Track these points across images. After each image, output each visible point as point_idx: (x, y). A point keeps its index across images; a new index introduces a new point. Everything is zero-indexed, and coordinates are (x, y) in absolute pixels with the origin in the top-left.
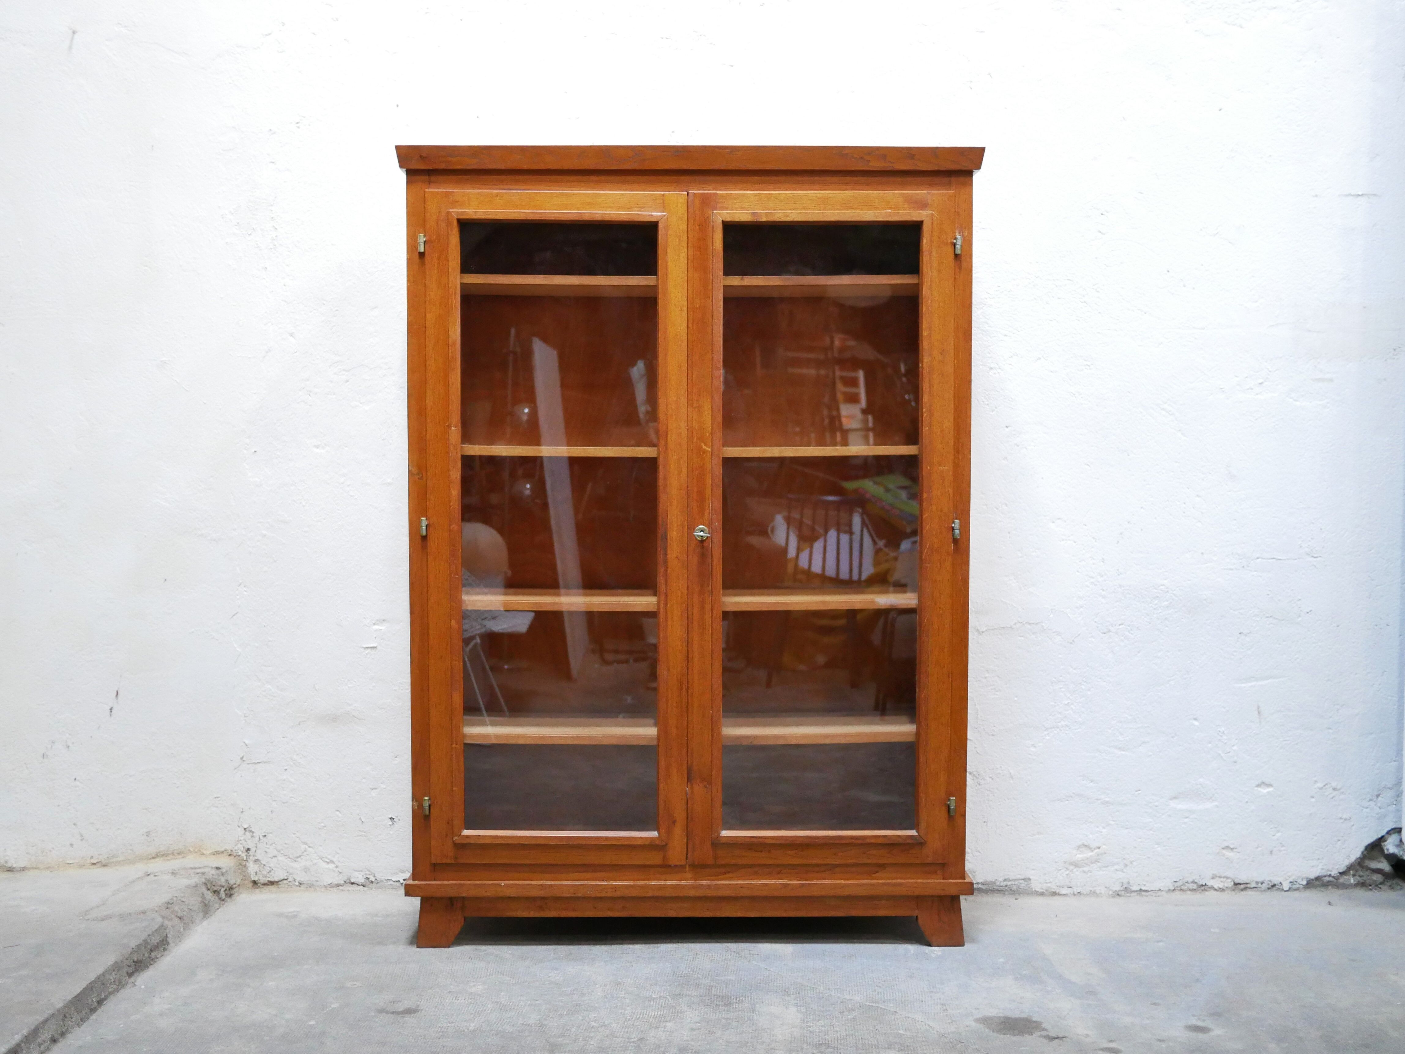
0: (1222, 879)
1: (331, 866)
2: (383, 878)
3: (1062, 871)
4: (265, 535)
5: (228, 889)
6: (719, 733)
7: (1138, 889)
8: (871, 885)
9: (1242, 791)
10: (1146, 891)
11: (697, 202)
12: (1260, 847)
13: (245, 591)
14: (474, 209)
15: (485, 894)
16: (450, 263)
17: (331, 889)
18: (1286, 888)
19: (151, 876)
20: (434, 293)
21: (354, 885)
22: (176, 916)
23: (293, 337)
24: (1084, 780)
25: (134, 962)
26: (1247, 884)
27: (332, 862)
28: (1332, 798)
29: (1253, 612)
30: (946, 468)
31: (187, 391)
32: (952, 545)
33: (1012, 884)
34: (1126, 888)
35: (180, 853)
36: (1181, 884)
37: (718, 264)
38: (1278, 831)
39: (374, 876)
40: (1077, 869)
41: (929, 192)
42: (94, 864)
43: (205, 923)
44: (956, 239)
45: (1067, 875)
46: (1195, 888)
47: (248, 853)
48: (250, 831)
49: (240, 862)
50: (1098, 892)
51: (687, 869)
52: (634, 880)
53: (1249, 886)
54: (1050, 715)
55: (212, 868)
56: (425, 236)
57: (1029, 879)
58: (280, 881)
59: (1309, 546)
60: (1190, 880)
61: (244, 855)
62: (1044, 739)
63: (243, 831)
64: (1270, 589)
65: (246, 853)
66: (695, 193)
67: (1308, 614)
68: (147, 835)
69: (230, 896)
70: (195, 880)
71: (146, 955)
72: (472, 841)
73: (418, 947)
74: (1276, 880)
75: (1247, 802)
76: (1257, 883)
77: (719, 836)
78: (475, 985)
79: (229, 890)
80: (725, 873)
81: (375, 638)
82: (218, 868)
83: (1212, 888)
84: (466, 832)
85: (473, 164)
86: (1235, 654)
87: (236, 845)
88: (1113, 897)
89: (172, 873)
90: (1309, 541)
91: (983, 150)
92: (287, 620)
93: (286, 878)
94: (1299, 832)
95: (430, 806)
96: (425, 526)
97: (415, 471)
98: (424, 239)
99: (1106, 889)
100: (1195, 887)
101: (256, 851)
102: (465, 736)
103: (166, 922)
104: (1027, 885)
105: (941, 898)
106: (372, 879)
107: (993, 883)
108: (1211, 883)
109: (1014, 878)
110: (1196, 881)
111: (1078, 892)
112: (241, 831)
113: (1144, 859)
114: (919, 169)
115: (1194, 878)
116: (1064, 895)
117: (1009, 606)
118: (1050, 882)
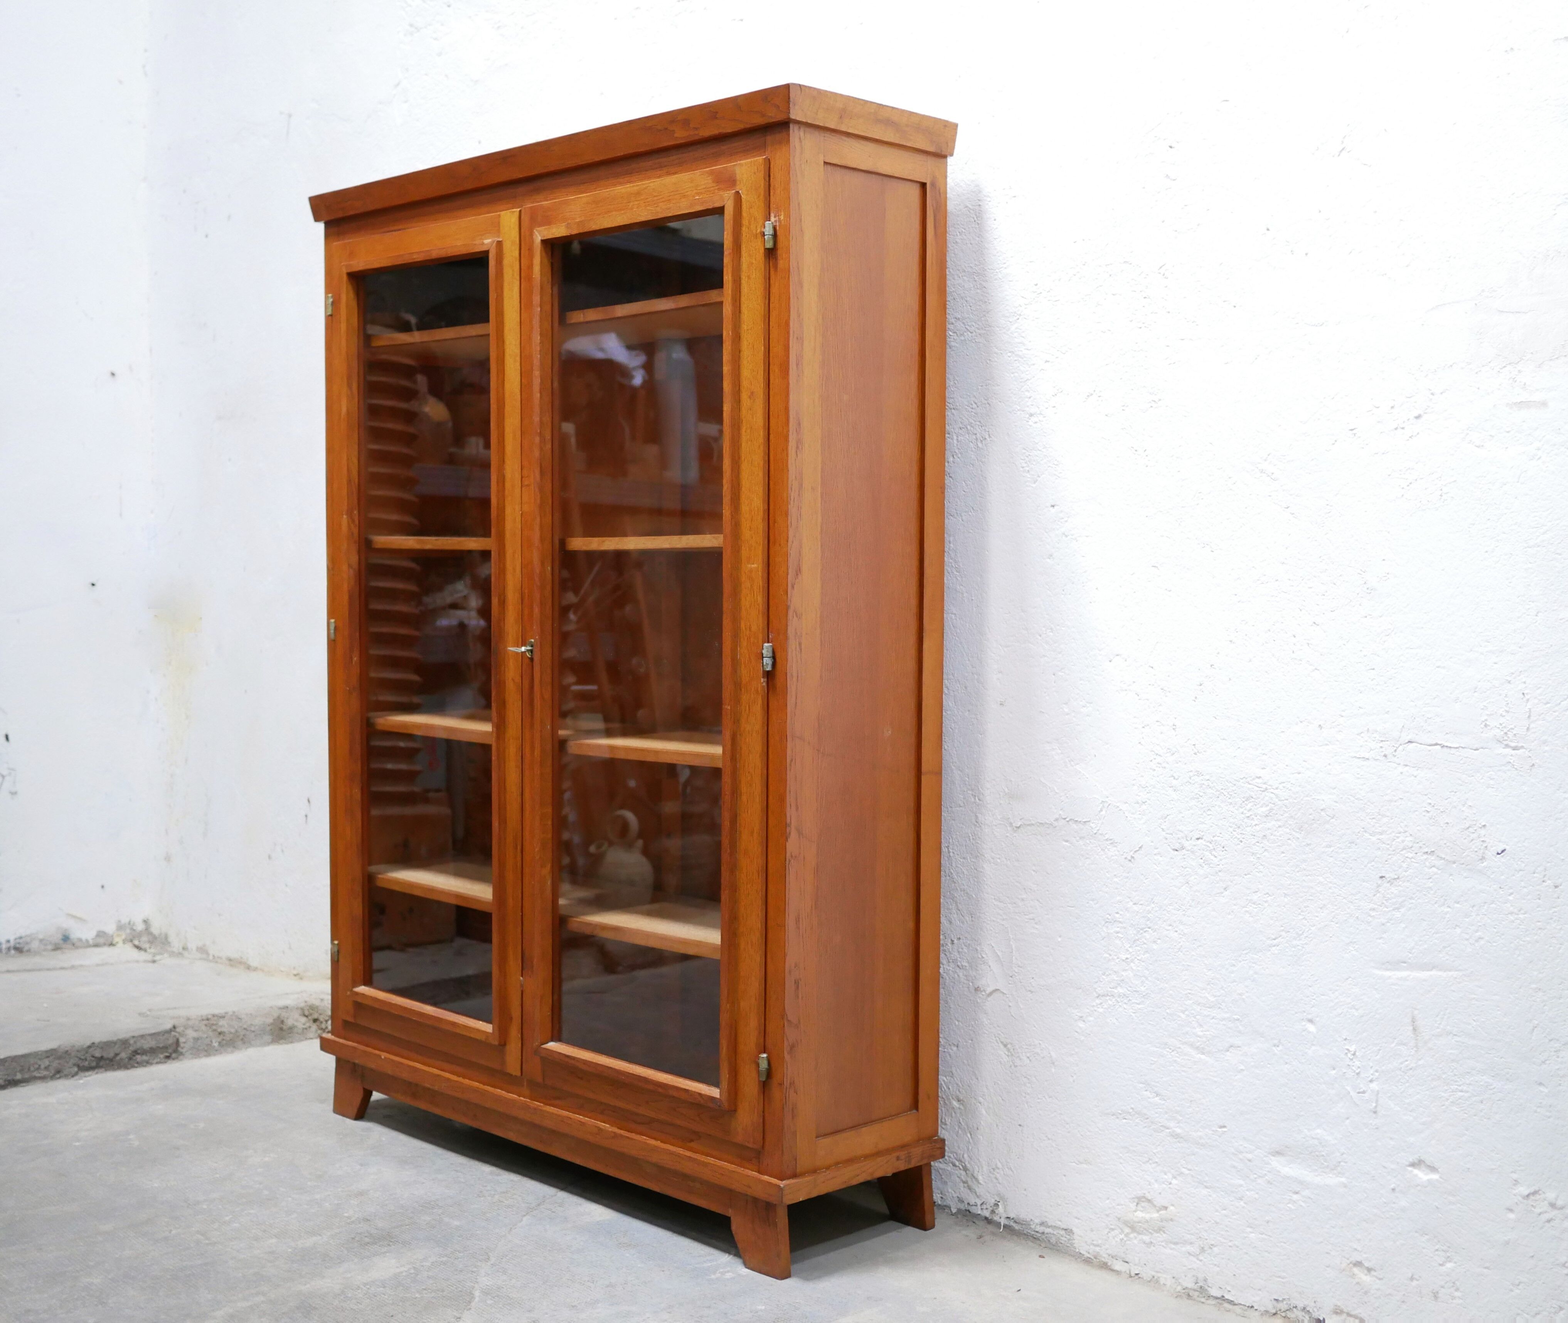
3: (1115, 1231)
7: (1219, 1296)
9: (1384, 1166)
10: (1231, 1302)
11: (527, 219)
14: (363, 260)
15: (372, 1065)
16: (342, 326)
22: (216, 1030)
24: (1146, 1091)
25: (94, 1056)
28: (1549, 1221)
29: (1403, 841)
32: (763, 679)
33: (1050, 1233)
34: (1201, 1287)
36: (1286, 1307)
38: (1449, 1259)
40: (1133, 1234)
41: (738, 162)
44: (765, 226)
45: (1122, 1240)
50: (1162, 1281)
51: (524, 1082)
54: (1104, 974)
56: (332, 297)
57: (1072, 1232)
59: (1501, 724)
60: (1301, 1305)
62: (1095, 1011)
64: (1429, 801)
66: (529, 208)
67: (1498, 856)
71: (124, 1055)
72: (363, 999)
73: (342, 1115)
75: (1393, 1190)
77: (546, 1047)
80: (555, 1098)
84: (361, 988)
85: (359, 206)
86: (1373, 913)
88: (1183, 1297)
90: (1501, 715)
94: (1485, 1270)
95: (338, 951)
96: (334, 629)
98: (332, 300)
99: (1174, 1280)
104: (1069, 1240)
105: (755, 1200)
109: (1054, 1224)
111: (1136, 1271)
113: (1230, 1246)
114: (726, 131)
115: (1306, 1303)
116: (1115, 1271)
117: (1049, 790)
118: (1098, 1246)
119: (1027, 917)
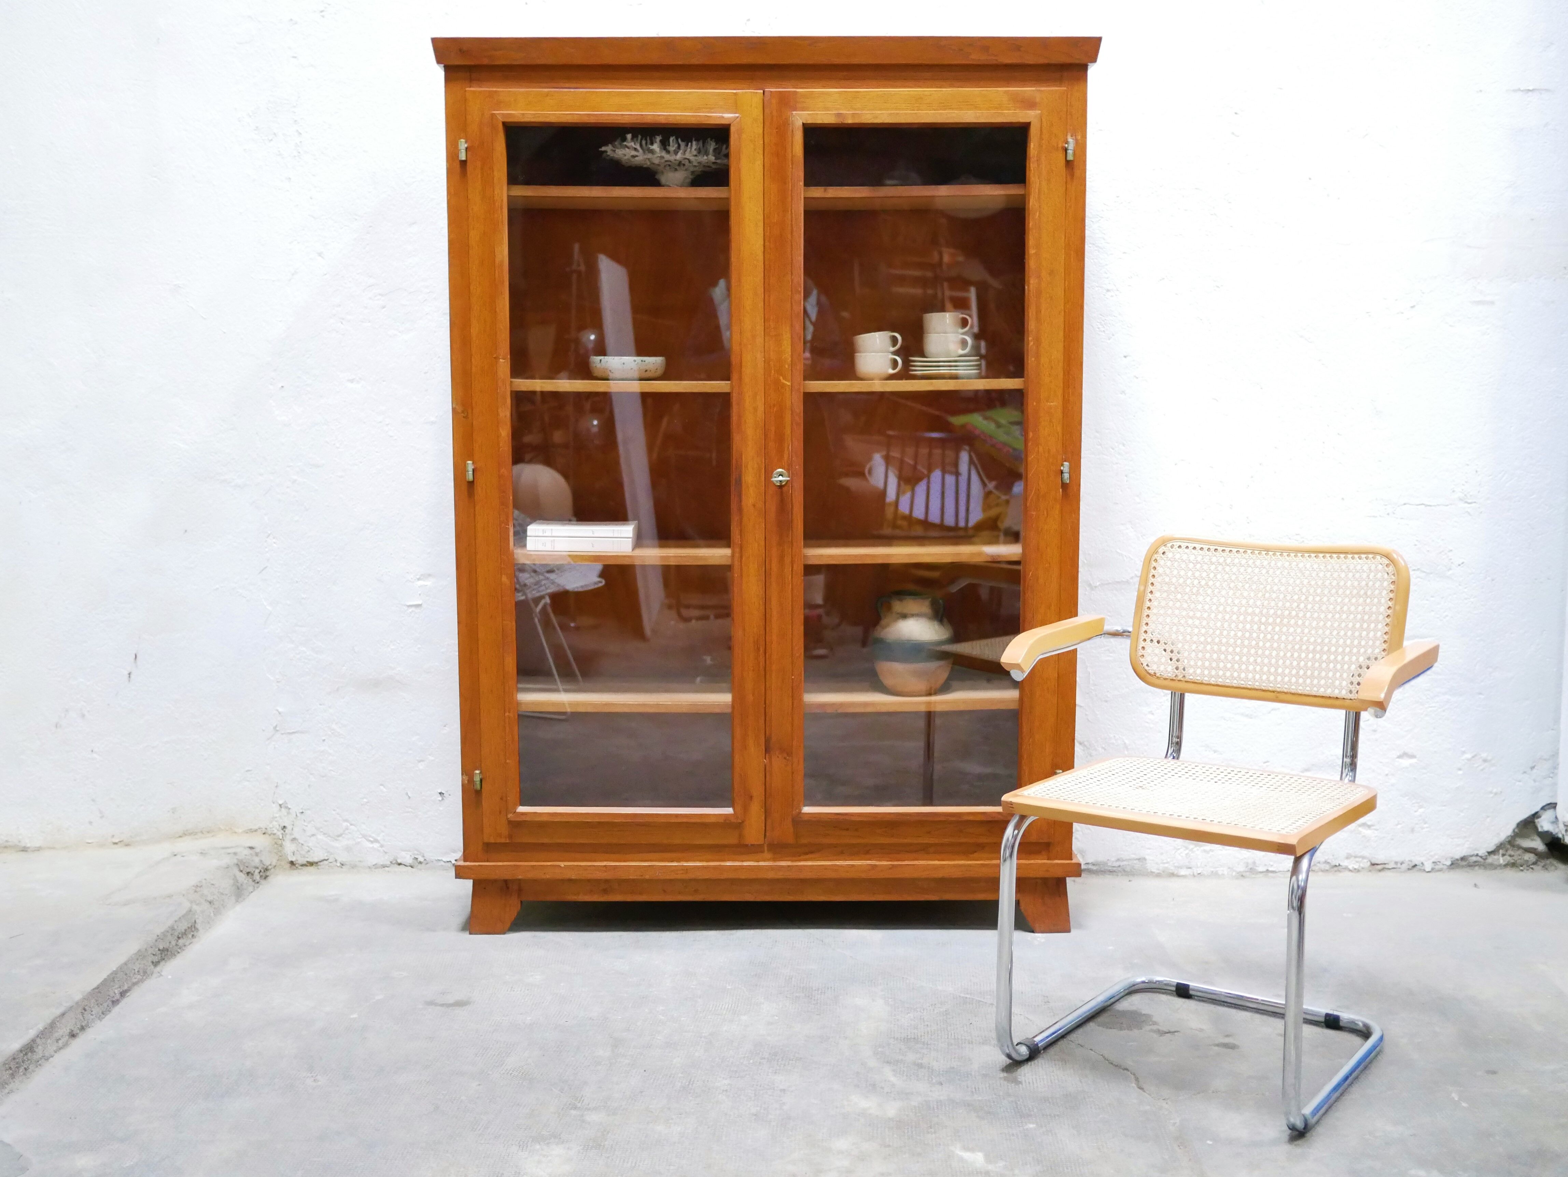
0: (1357, 859)
1: (376, 845)
2: (432, 858)
3: (1181, 850)
4: (294, 481)
5: (262, 871)
6: (801, 700)
7: (1264, 870)
8: (970, 866)
9: (1381, 762)
10: (1273, 872)
11: (774, 101)
12: (1400, 824)
13: (274, 543)
14: (522, 110)
15: (544, 877)
16: (496, 173)
17: (376, 870)
19: (178, 856)
20: (477, 207)
21: (401, 866)
22: (206, 900)
23: (322, 257)
25: (159, 950)
26: (1385, 864)
27: (376, 841)
28: (1482, 770)
30: (1054, 403)
31: (205, 319)
32: (1061, 490)
33: (1126, 865)
34: (1251, 869)
35: (209, 832)
37: (798, 172)
38: (1421, 807)
39: (423, 856)
40: (1198, 848)
41: (1038, 89)
42: (116, 843)
43: (238, 908)
44: (1067, 143)
45: (1187, 854)
46: (1327, 868)
47: (285, 831)
48: (287, 807)
49: (276, 841)
50: (1220, 873)
51: (766, 848)
52: (707, 861)
53: (1387, 866)
55: (245, 848)
56: (466, 142)
57: (1145, 859)
58: (320, 862)
59: (1463, 490)
60: (1322, 860)
61: (279, 834)
63: (279, 807)
64: (1417, 539)
65: (282, 832)
66: (771, 92)
67: (1459, 567)
68: (173, 813)
69: (266, 877)
70: (227, 860)
71: (173, 943)
72: (528, 819)
73: (471, 934)
74: (1417, 860)
75: (1387, 775)
76: (1396, 863)
77: (800, 813)
78: (532, 976)
79: (264, 871)
80: (807, 854)
81: (420, 595)
82: (251, 848)
83: (1346, 868)
84: (522, 809)
85: (519, 58)
87: (271, 822)
88: (1237, 878)
89: (201, 853)
90: (1463, 485)
91: (1099, 39)
92: (321, 575)
93: (326, 858)
94: (1444, 807)
95: (481, 780)
96: (472, 470)
97: (459, 409)
98: (466, 146)
99: (1229, 870)
100: (1327, 867)
101: (292, 829)
102: (518, 704)
103: (195, 907)
104: (1142, 865)
105: (1045, 881)
106: (421, 859)
107: (1105, 864)
108: (1345, 863)
109: (1128, 858)
110: (1328, 861)
111: (1199, 872)
112: (275, 808)
114: (1027, 62)
115: (1327, 858)
116: (1183, 876)
117: (1125, 558)
118: (1167, 863)
119: (1103, 649)
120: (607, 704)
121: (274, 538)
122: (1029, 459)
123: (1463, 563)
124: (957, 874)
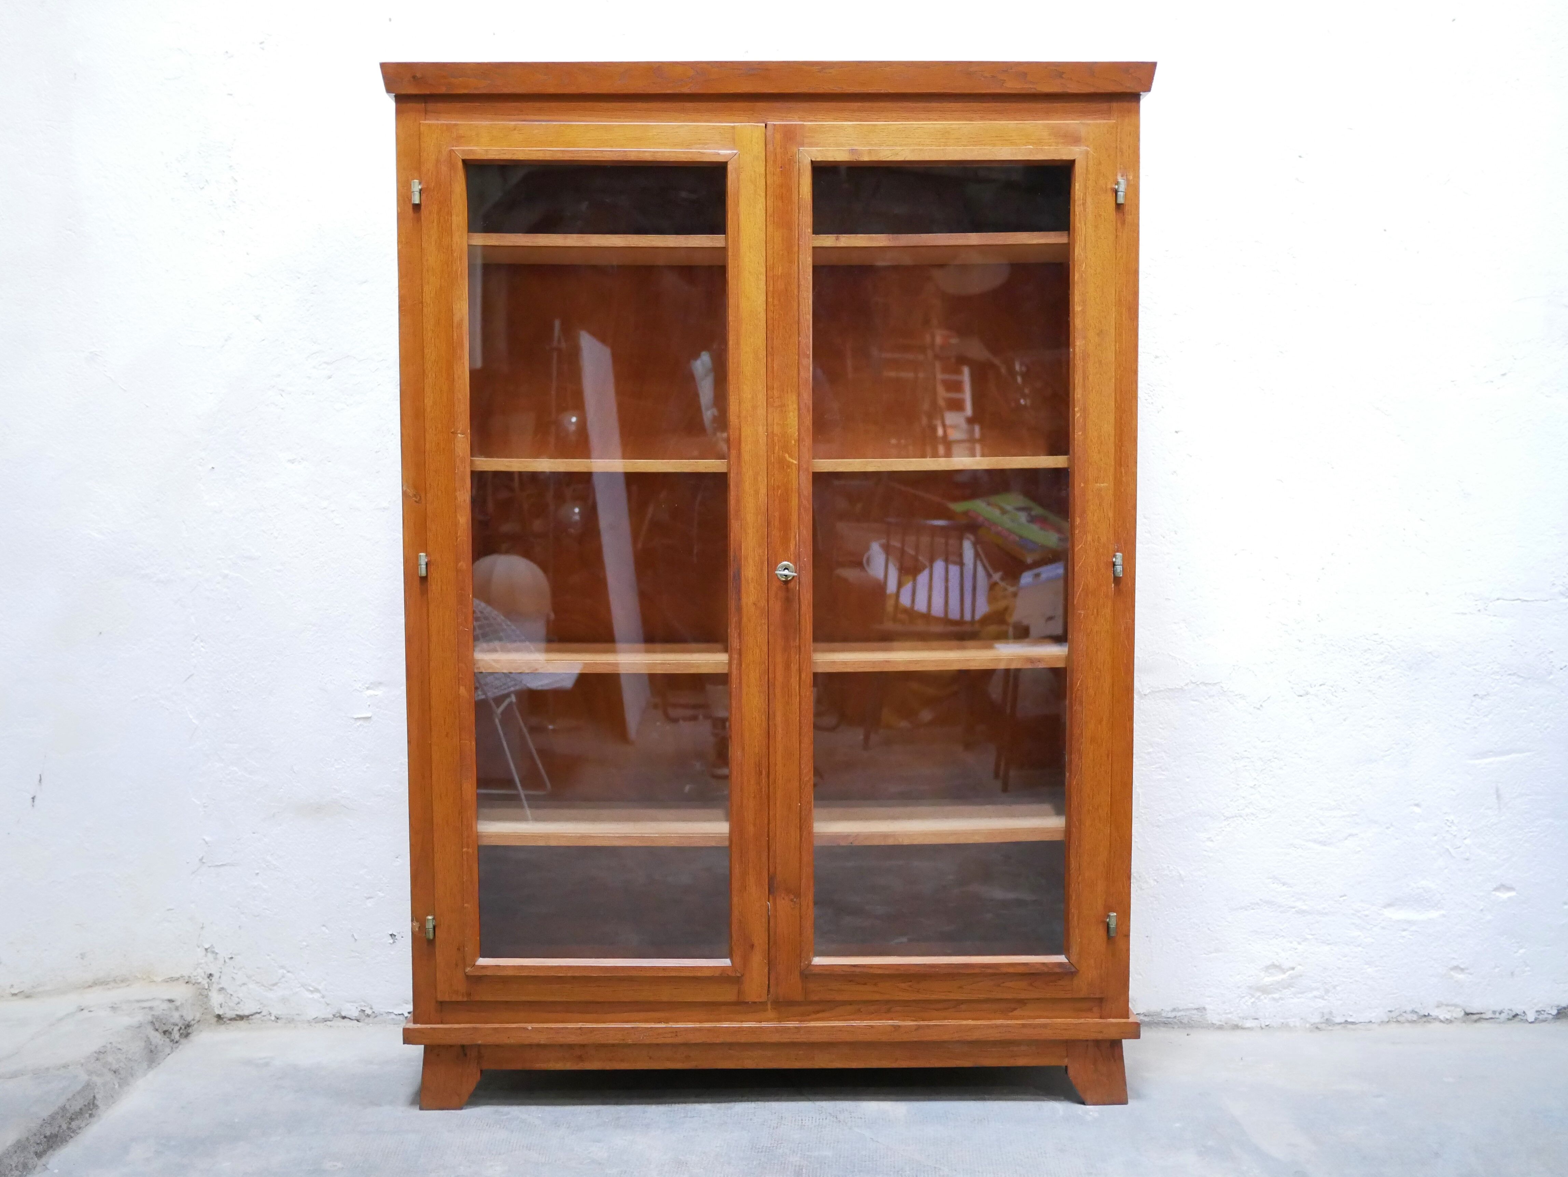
0: (1449, 1008)
1: (317, 996)
2: (381, 1010)
3: (1247, 998)
4: (226, 576)
5: (183, 1027)
6: (810, 833)
7: (1343, 1021)
8: (1008, 1026)
9: (1475, 896)
10: (1353, 1023)
11: (778, 136)
12: (1499, 967)
13: (202, 647)
14: (486, 146)
15: (507, 1041)
16: (454, 217)
17: (317, 1025)
18: (1531, 1019)
19: (85, 1011)
20: (432, 258)
21: (346, 1020)
22: (109, 1069)
23: (260, 321)
24: (1274, 883)
25: (45, 1137)
26: (1481, 1013)
27: (317, 990)
29: (1492, 668)
30: (1105, 484)
31: (125, 390)
32: (1113, 585)
33: (1182, 1016)
34: (1327, 1019)
35: (124, 981)
36: (1398, 1014)
37: (806, 218)
38: (1521, 947)
39: (371, 1008)
40: (1265, 996)
41: (1083, 121)
42: (14, 995)
43: (151, 1075)
44: (1117, 183)
45: (1252, 1003)
46: (1414, 1019)
47: (211, 980)
48: (213, 952)
49: (200, 991)
50: (1292, 1025)
51: (769, 1006)
52: (700, 1022)
53: (1483, 1016)
54: (1231, 801)
55: (163, 1001)
56: (420, 183)
57: (1204, 1009)
58: (252, 1015)
59: (1564, 583)
60: (1409, 1009)
61: (205, 982)
62: (1223, 831)
63: (204, 952)
64: (1513, 639)
65: (208, 980)
66: (775, 125)
67: (1561, 671)
68: (82, 958)
69: (187, 1035)
70: (140, 1017)
71: (64, 1126)
72: (488, 973)
73: (421, 1109)
74: (1518, 1009)
75: (1482, 910)
76: (1494, 1012)
77: (809, 965)
78: (492, 1166)
79: (185, 1028)
80: (818, 1012)
81: (369, 706)
82: (171, 1001)
83: (1436, 1019)
84: (482, 961)
85: (482, 86)
86: (1468, 721)
87: (195, 969)
88: (1311, 1031)
89: (112, 1007)
90: (1565, 577)
91: (1154, 65)
92: (256, 684)
93: (259, 1011)
94: (1547, 948)
95: (434, 927)
96: (425, 564)
97: (411, 492)
98: (420, 187)
99: (1302, 1021)
100: (1415, 1017)
101: (220, 977)
102: (478, 836)
103: (95, 1078)
104: (1201, 1016)
105: (1097, 1043)
106: (368, 1011)
107: (1158, 1014)
108: (1434, 1013)
109: (1185, 1007)
110: (1416, 1010)
111: (1267, 1024)
112: (201, 952)
113: (1351, 983)
114: (1069, 91)
115: (1414, 1006)
116: (1248, 1028)
117: (1179, 661)
118: (1230, 1013)
119: (1154, 767)
120: (583, 837)
121: (202, 641)
122: (1076, 549)
123: (1566, 666)
124: (994, 1035)
